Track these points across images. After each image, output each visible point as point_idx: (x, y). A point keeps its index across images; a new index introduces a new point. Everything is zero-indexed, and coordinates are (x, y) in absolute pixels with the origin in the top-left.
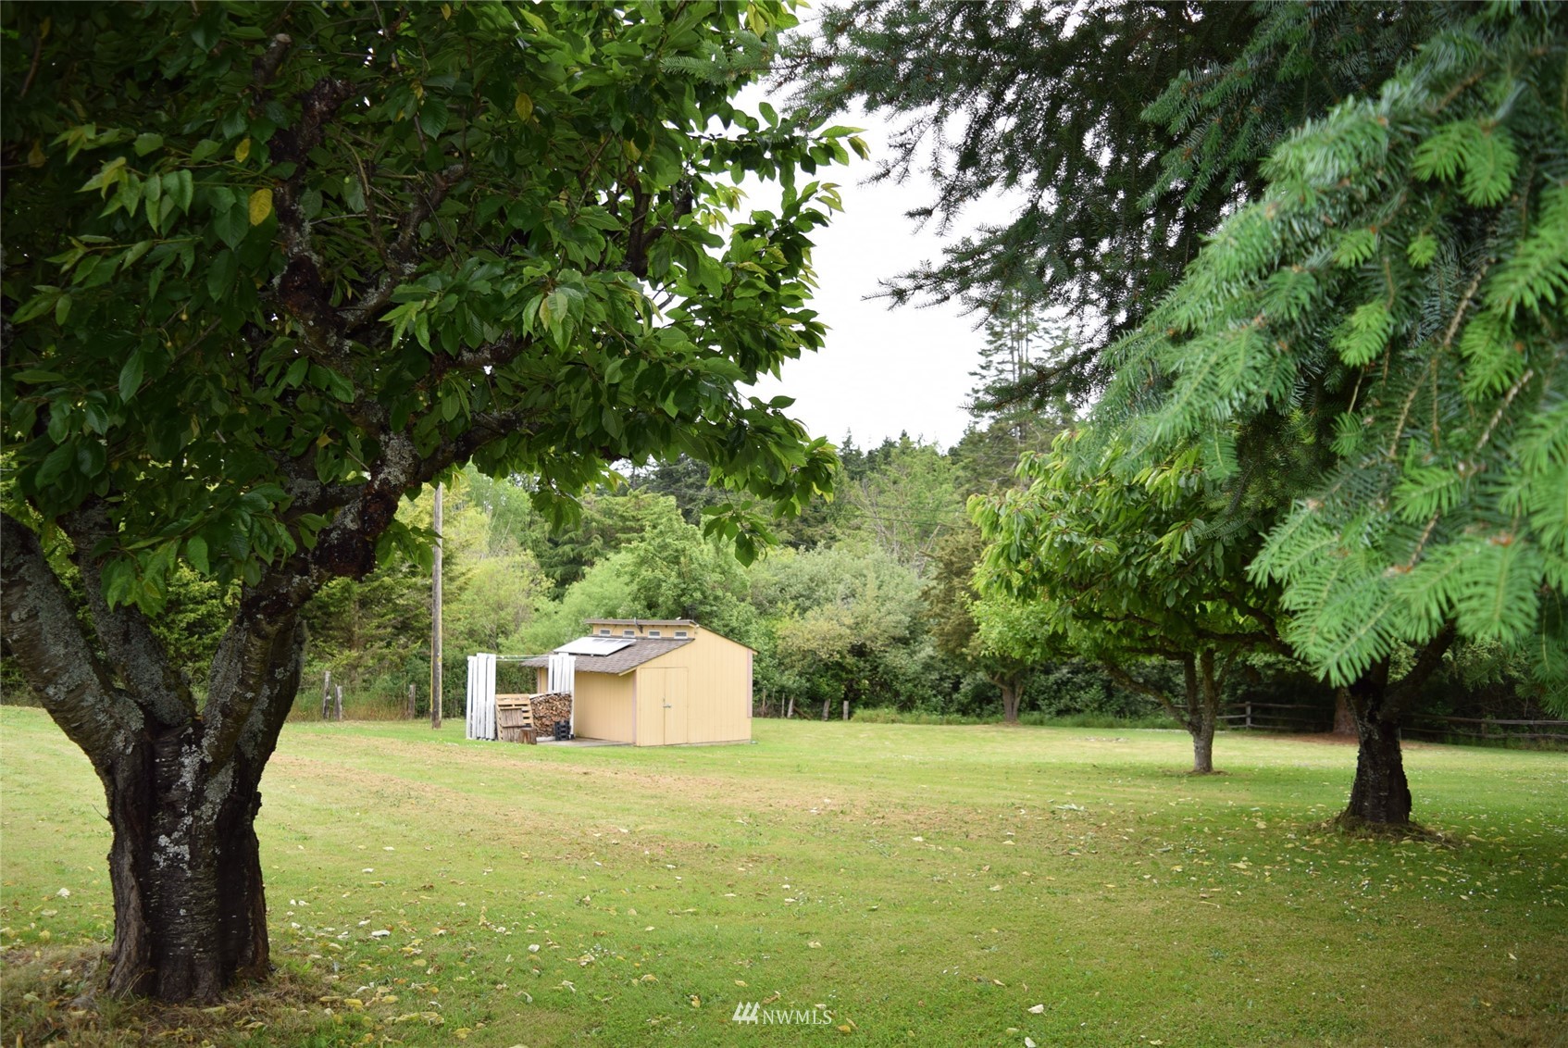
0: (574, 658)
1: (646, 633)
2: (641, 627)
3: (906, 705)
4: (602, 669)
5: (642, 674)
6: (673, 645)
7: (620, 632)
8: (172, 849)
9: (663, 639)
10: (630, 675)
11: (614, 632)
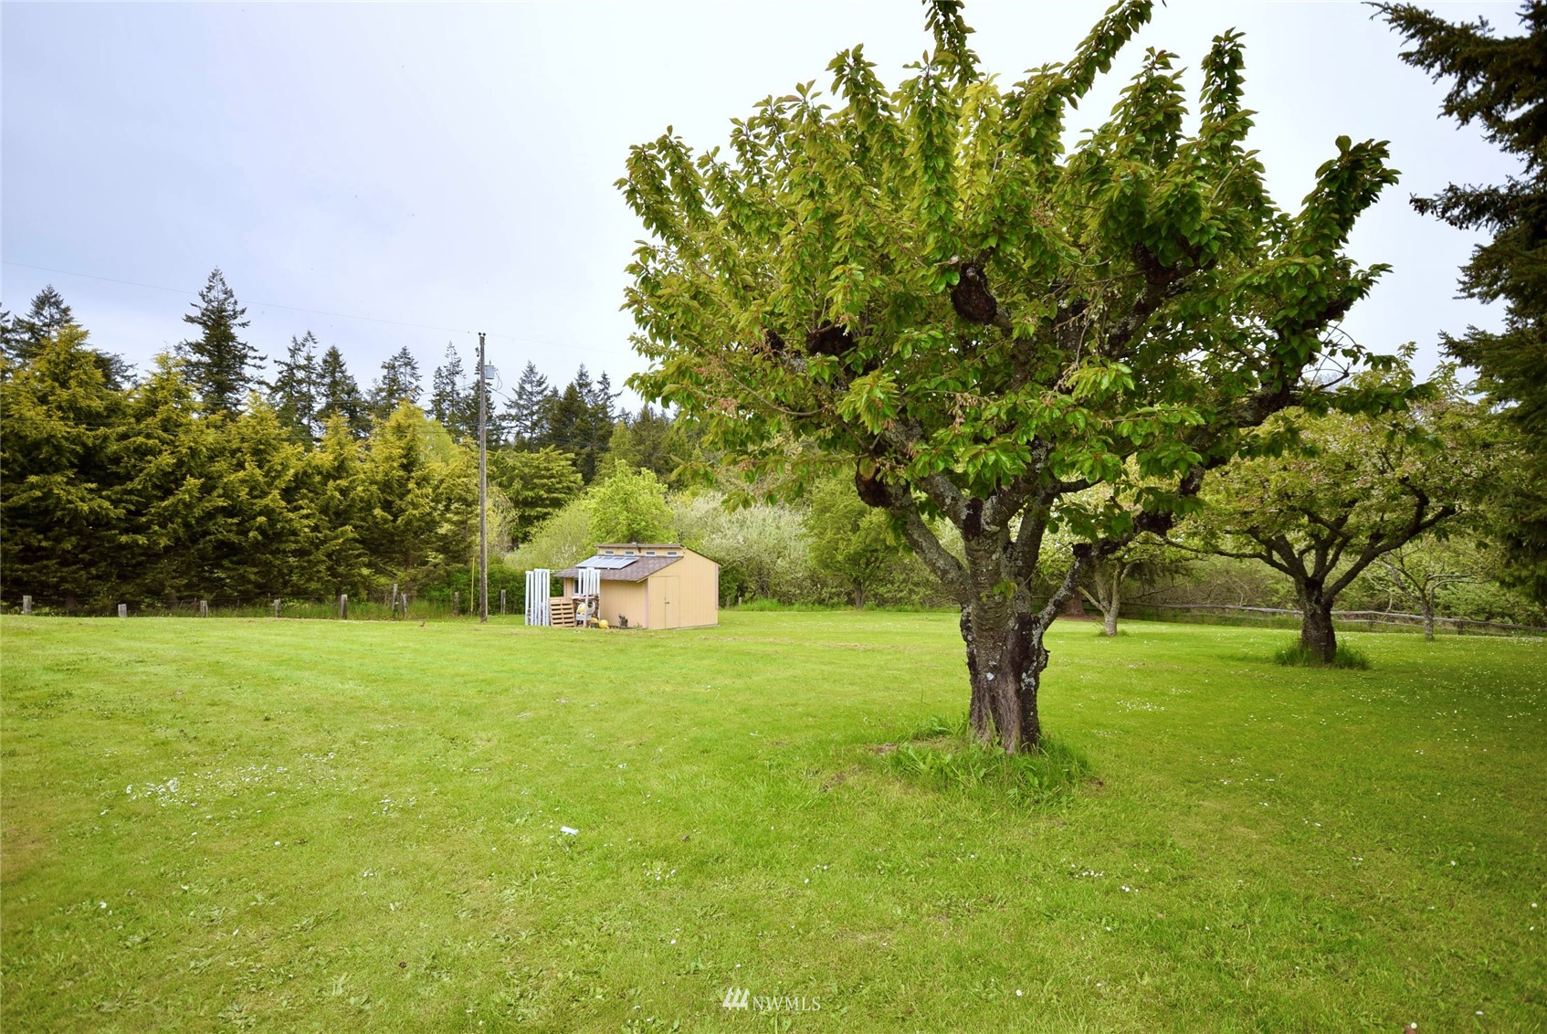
0: (599, 571)
1: (644, 553)
2: (640, 549)
3: (786, 600)
4: (622, 578)
5: (651, 581)
6: (669, 561)
7: (622, 552)
8: (1027, 680)
9: (659, 557)
10: (643, 583)
11: (616, 552)
